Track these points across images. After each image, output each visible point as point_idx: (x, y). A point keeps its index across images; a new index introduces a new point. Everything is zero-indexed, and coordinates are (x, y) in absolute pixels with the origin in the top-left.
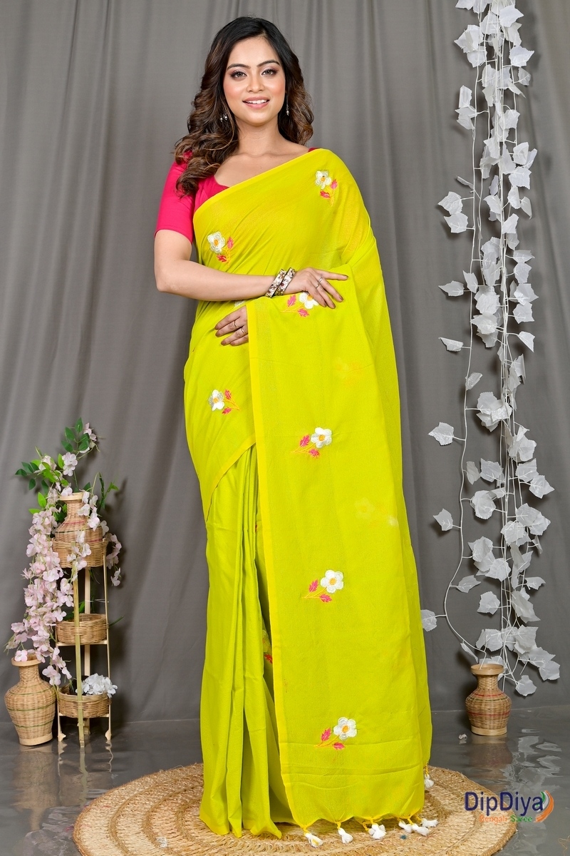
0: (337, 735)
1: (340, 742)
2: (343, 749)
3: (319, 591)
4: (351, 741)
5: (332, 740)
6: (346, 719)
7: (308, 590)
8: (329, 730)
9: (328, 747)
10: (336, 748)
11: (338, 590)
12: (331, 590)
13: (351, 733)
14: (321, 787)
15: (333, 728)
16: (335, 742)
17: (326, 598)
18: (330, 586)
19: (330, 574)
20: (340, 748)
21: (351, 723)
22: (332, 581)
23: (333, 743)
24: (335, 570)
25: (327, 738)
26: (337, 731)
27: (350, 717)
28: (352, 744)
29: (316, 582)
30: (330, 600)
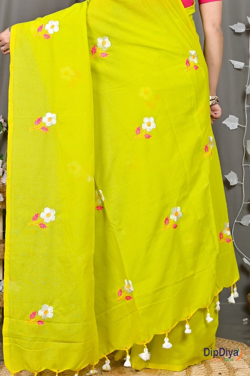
0: (40, 315)
1: (42, 320)
2: (43, 325)
3: (39, 220)
4: (49, 321)
5: (37, 318)
6: (47, 306)
7: (32, 220)
8: (35, 312)
9: (33, 323)
10: (39, 324)
11: (51, 221)
12: (47, 220)
13: (50, 315)
14: (26, 349)
15: (38, 311)
16: (38, 320)
17: (43, 226)
18: (47, 218)
19: (47, 210)
20: (41, 324)
21: (50, 309)
22: (48, 215)
23: (37, 321)
24: (51, 208)
25: (34, 317)
26: (41, 313)
27: (50, 304)
28: (49, 322)
29: (38, 214)
30: (46, 227)
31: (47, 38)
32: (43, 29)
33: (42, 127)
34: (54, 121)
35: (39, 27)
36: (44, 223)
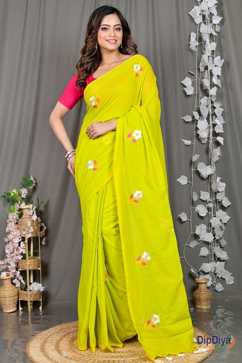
3: (141, 260)
29: (140, 257)
30: (146, 264)
31: (134, 142)
32: (131, 136)
33: (134, 200)
34: (141, 196)
35: (128, 134)
36: (145, 262)
